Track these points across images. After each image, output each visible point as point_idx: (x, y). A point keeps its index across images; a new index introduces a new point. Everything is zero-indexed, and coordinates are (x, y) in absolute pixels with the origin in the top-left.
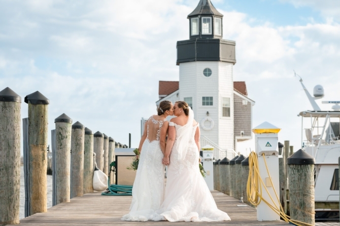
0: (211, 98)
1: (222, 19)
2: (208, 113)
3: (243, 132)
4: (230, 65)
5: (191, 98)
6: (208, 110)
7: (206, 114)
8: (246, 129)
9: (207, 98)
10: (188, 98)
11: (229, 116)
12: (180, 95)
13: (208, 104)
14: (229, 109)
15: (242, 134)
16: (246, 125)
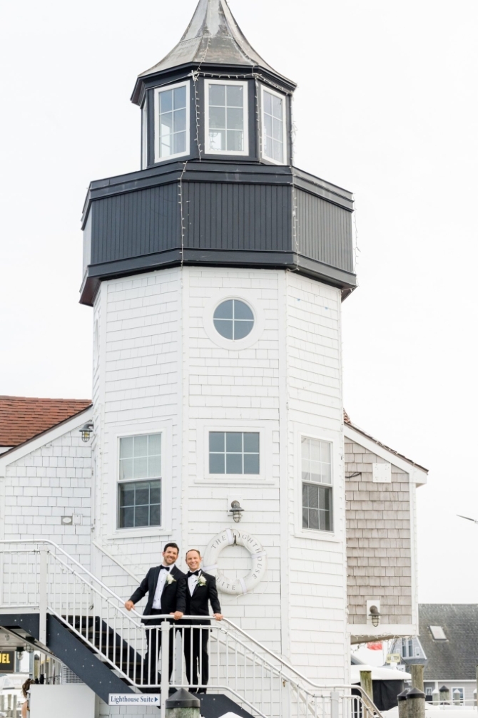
0: (253, 440)
1: (290, 96)
2: (236, 510)
3: (377, 603)
4: (335, 293)
5: (156, 437)
6: (235, 495)
7: (225, 516)
8: (389, 592)
9: (234, 437)
10: (140, 438)
11: (328, 525)
12: (98, 429)
13: (234, 468)
14: (328, 491)
15: (373, 610)
16: (391, 573)
